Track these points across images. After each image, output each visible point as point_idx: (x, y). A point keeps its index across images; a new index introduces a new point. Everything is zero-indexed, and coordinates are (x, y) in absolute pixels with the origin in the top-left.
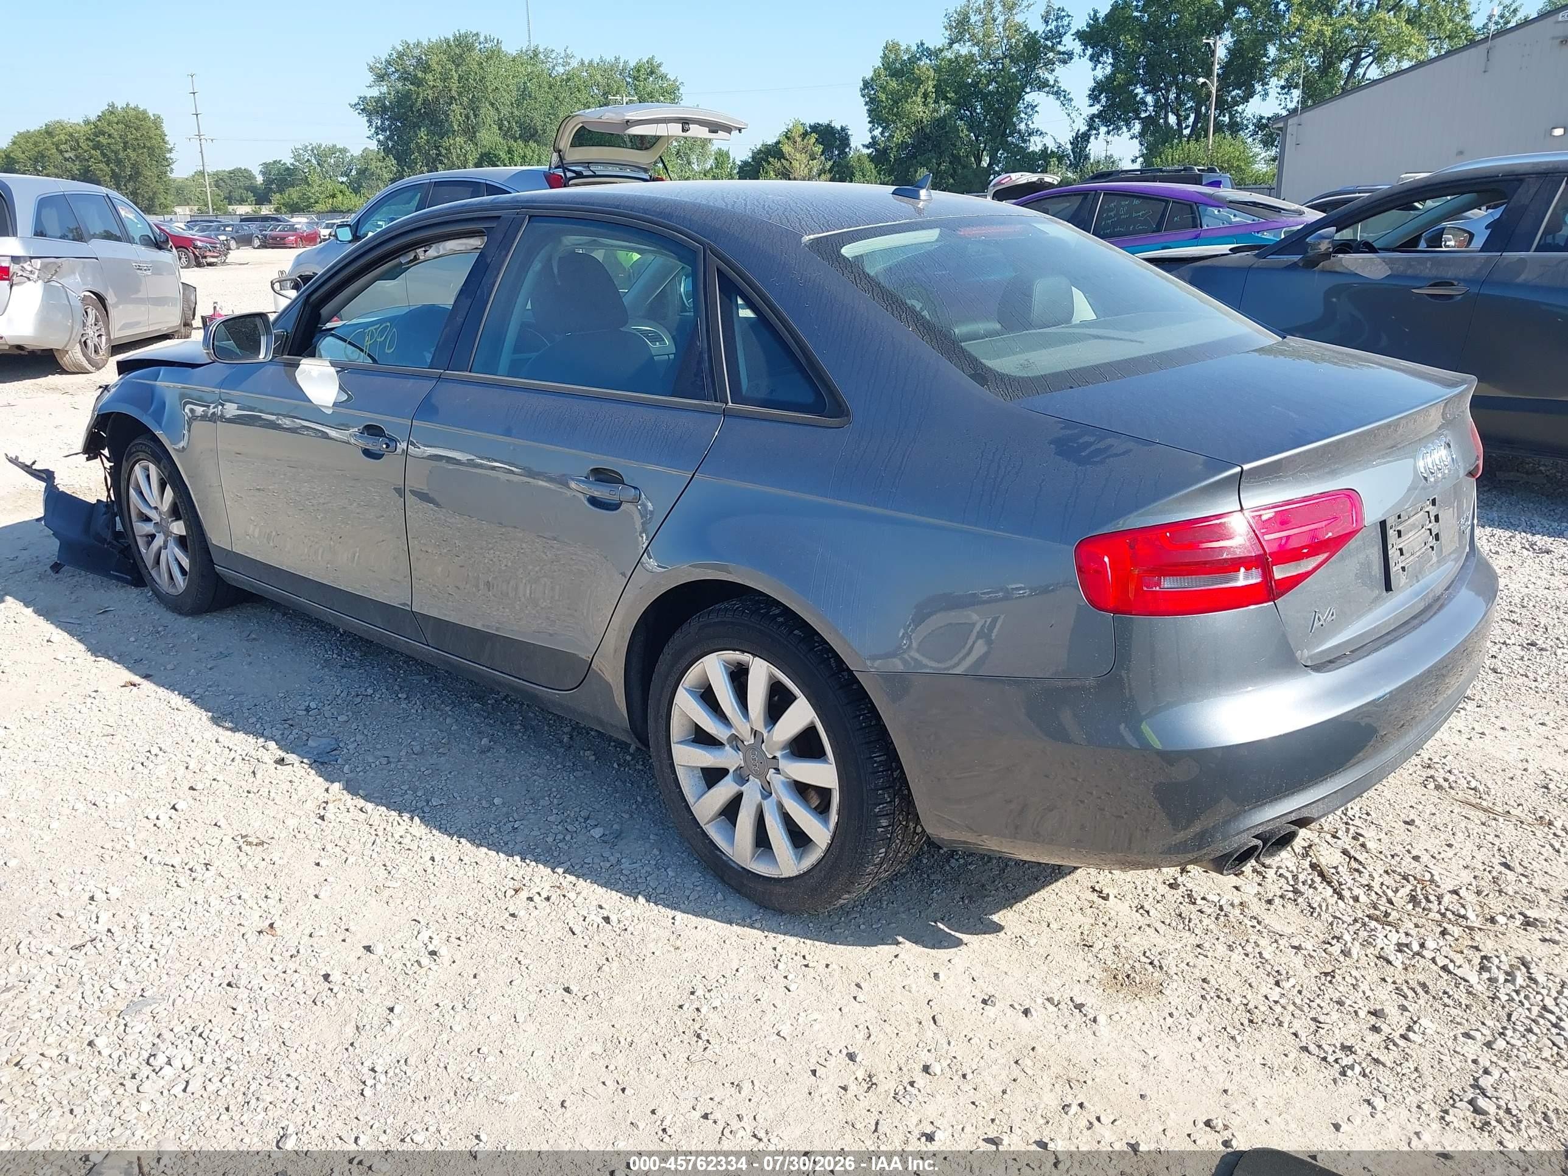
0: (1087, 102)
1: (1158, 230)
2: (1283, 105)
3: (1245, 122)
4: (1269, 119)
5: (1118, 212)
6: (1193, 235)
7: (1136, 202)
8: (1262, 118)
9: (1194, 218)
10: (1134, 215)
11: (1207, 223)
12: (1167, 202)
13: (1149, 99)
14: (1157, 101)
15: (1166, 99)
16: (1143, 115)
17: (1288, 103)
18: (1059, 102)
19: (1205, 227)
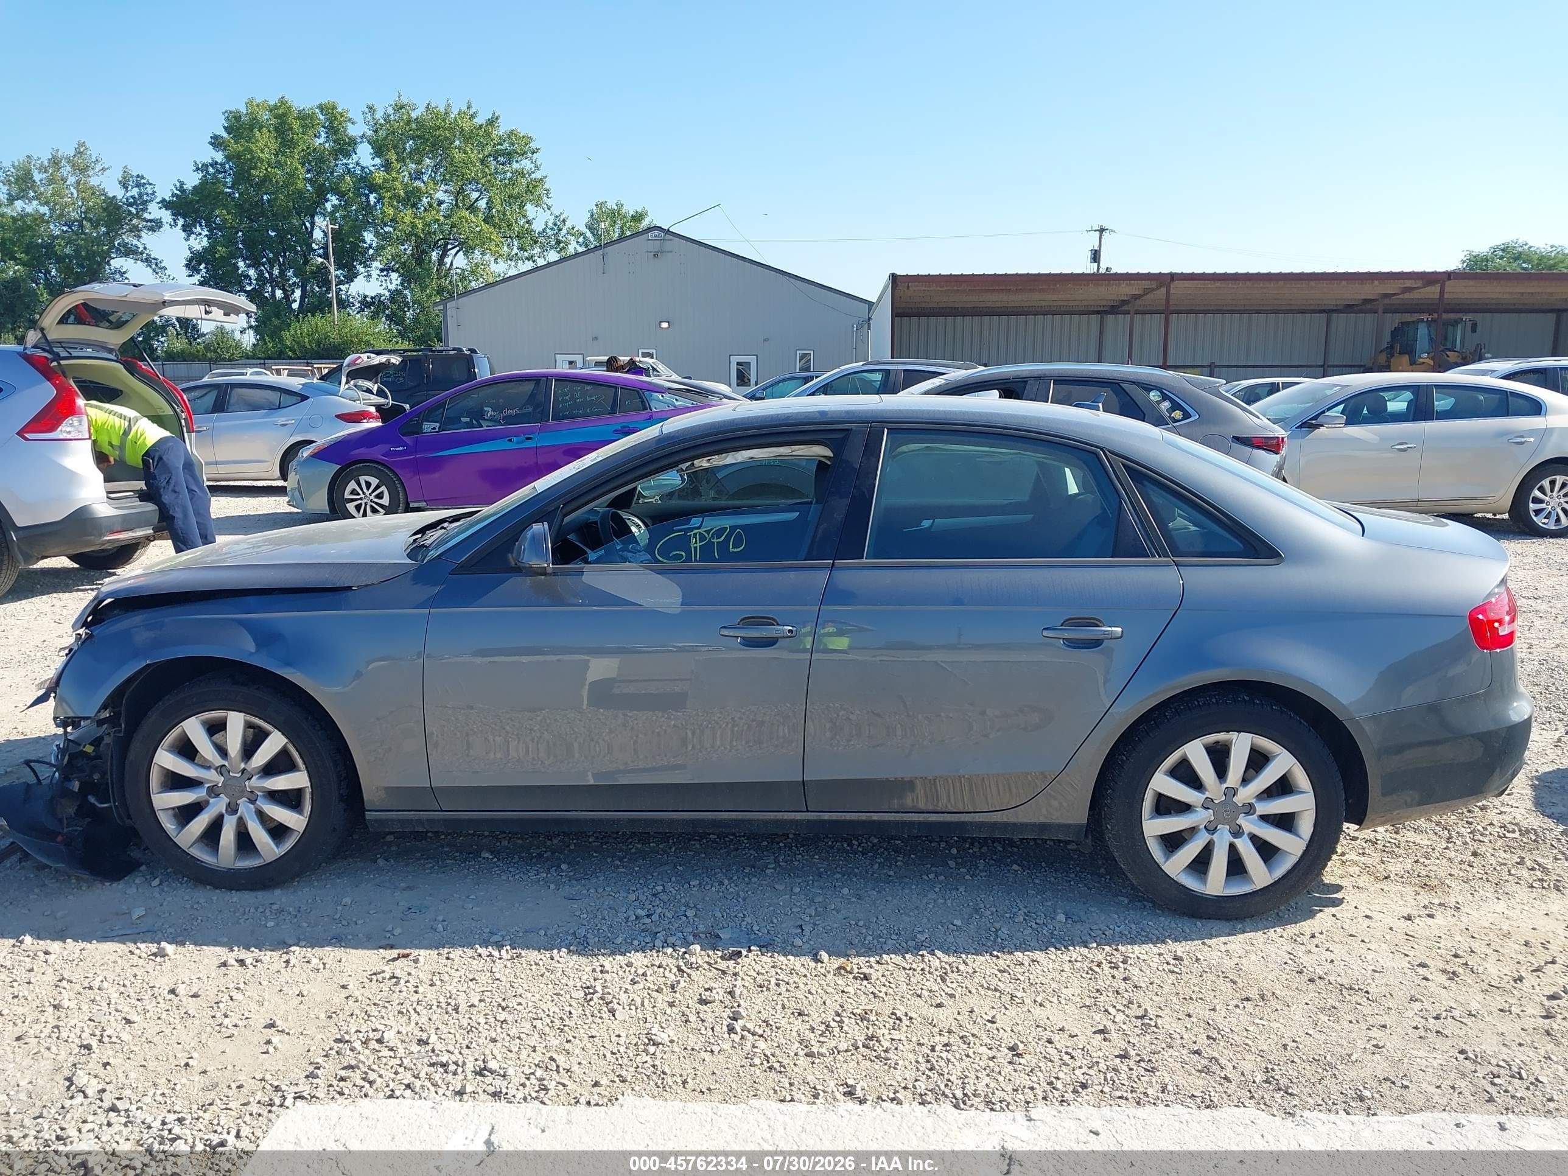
0: (185, 272)
1: (613, 411)
2: (384, 285)
3: (351, 300)
4: (372, 298)
5: (572, 396)
6: (647, 416)
7: (587, 387)
8: (366, 296)
9: (643, 402)
10: (588, 399)
11: (655, 406)
12: (616, 388)
13: (252, 272)
14: (261, 275)
15: (271, 274)
16: (249, 288)
17: (389, 284)
18: (151, 271)
19: (654, 410)
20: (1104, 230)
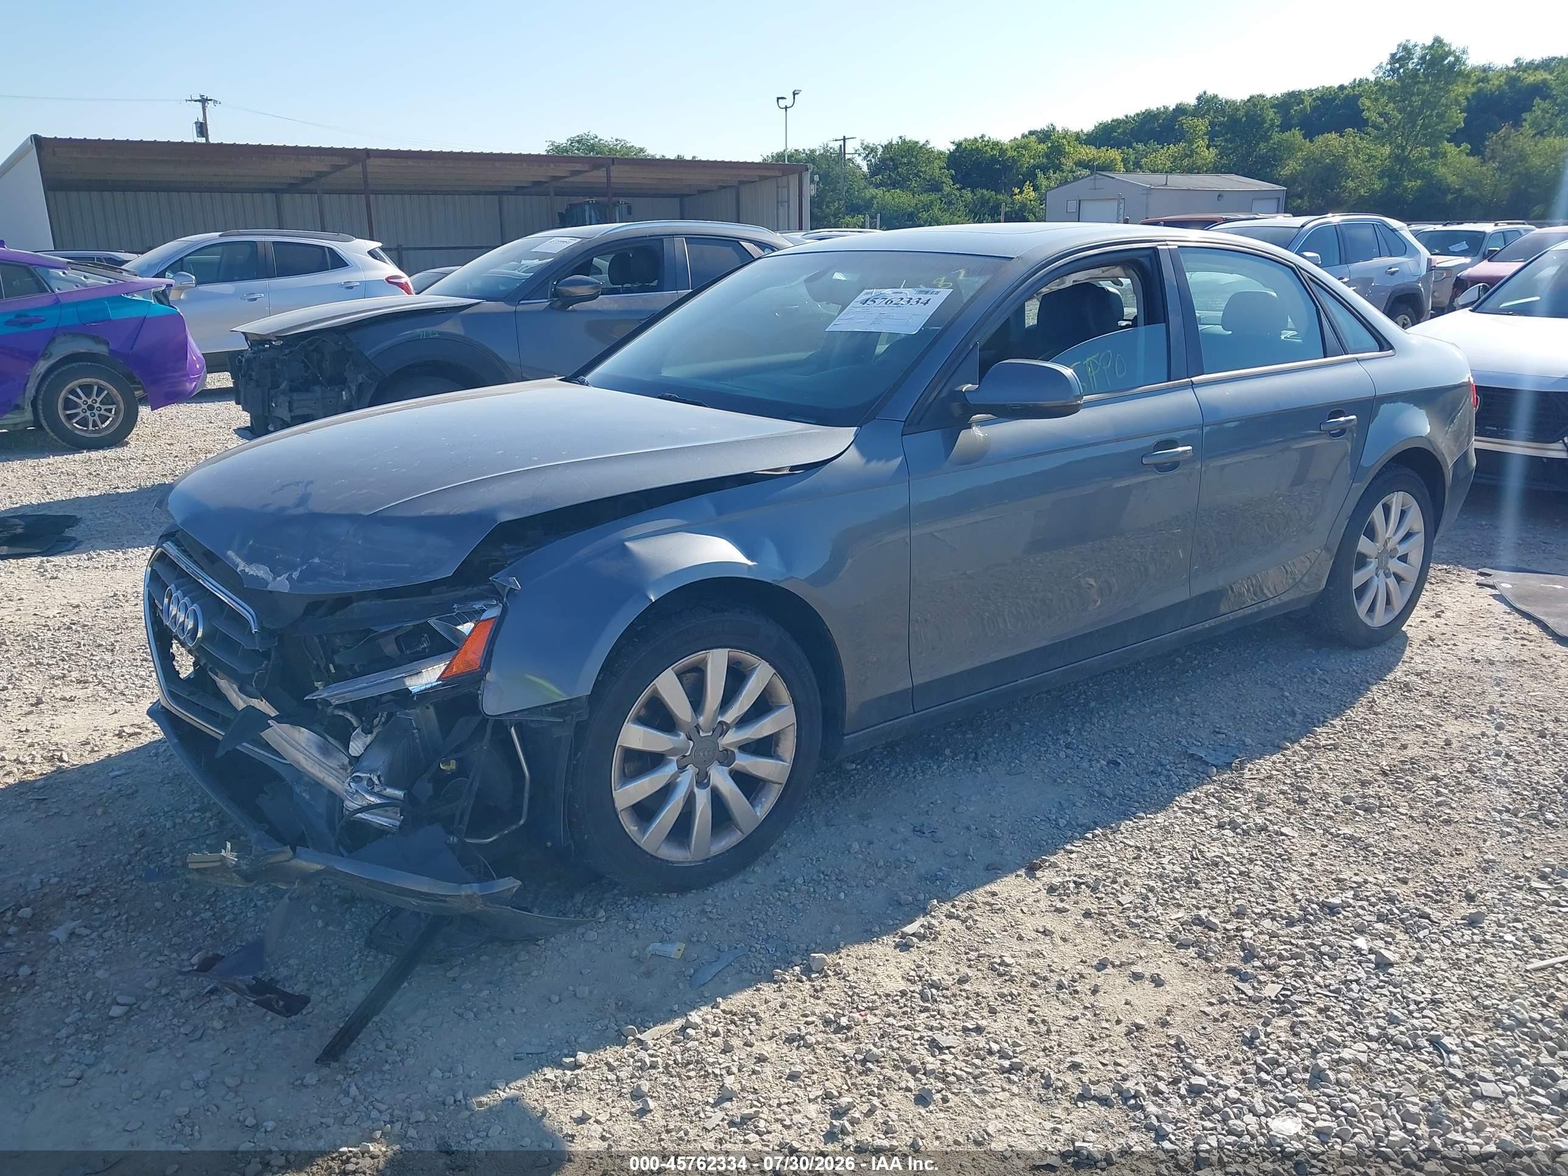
20: (207, 100)
